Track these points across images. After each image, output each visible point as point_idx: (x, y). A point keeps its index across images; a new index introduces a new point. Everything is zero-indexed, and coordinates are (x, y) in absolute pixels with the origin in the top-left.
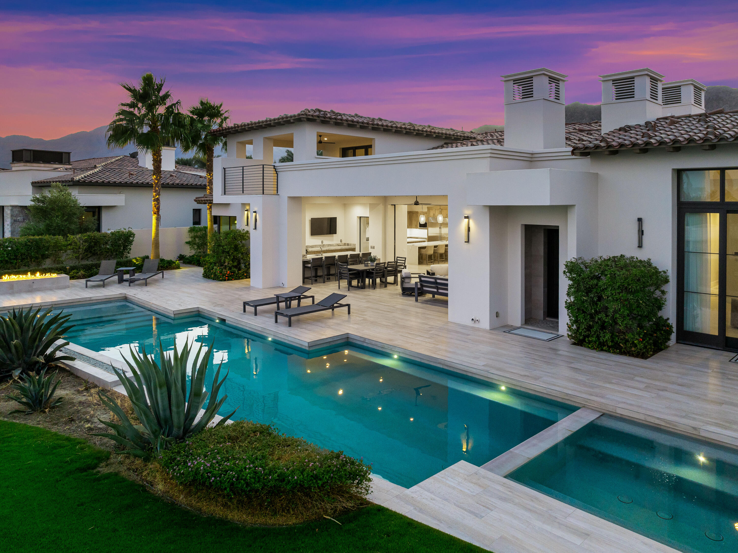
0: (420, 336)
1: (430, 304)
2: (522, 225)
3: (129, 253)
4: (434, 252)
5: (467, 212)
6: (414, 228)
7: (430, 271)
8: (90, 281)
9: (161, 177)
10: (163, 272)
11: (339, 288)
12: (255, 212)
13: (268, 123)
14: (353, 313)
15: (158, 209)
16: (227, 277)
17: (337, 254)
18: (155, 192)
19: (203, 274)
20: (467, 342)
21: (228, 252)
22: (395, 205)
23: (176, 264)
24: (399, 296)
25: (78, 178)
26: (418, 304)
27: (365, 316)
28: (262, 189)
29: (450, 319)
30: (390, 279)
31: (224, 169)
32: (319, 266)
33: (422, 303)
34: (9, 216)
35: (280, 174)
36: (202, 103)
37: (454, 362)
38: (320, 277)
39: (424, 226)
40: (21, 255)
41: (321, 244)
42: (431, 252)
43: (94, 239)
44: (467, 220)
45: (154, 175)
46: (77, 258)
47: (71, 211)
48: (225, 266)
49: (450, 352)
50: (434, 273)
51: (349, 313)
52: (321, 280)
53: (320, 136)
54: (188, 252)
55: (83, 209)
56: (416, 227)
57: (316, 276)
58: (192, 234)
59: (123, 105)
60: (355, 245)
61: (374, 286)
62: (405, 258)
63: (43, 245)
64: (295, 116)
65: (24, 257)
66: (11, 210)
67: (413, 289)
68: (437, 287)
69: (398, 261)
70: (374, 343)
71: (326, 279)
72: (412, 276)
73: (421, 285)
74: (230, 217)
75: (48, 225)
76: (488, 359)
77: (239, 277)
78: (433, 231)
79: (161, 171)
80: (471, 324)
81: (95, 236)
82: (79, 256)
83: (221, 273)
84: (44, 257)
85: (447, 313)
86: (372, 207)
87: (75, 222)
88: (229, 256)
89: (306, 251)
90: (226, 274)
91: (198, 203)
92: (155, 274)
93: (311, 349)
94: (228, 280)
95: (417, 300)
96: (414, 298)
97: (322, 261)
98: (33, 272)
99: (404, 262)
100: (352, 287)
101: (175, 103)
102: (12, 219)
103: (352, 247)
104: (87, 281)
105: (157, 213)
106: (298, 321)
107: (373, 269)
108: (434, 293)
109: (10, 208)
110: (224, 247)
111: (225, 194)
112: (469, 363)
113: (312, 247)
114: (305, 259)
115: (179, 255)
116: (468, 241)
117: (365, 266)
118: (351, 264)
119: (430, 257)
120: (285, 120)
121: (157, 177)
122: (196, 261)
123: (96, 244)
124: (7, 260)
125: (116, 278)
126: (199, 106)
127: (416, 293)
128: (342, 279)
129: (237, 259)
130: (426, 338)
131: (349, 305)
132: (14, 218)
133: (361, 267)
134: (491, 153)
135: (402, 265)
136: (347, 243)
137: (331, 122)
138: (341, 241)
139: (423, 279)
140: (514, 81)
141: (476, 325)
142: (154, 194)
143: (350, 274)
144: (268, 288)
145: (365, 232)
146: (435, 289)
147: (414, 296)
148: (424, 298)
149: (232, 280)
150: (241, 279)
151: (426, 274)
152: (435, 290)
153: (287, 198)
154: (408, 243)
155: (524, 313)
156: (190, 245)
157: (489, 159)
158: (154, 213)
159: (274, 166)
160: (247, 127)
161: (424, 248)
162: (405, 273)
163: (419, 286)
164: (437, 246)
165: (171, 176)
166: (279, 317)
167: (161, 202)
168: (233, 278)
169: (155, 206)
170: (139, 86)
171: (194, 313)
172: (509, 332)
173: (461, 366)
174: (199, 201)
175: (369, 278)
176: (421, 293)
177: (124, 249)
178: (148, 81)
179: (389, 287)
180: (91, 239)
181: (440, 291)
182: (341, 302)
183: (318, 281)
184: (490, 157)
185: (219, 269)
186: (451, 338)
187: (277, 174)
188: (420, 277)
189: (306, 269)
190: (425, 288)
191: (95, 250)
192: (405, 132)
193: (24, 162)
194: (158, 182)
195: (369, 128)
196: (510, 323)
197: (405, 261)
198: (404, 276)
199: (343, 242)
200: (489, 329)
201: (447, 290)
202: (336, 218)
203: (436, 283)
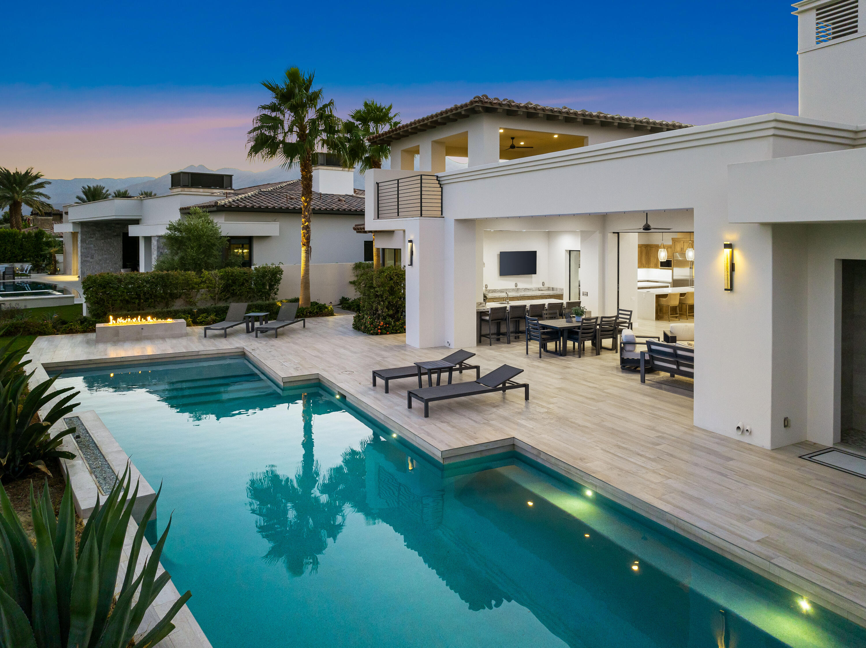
0: (639, 454)
1: (666, 390)
2: (837, 260)
3: (276, 294)
4: (679, 303)
5: (730, 237)
6: (652, 267)
7: (669, 335)
8: (209, 329)
9: (311, 199)
10: (304, 320)
11: (527, 353)
12: (411, 241)
13: (435, 119)
14: (534, 398)
15: (308, 239)
16: (380, 329)
17: (528, 303)
18: (304, 218)
19: (353, 325)
20: (726, 476)
21: (382, 296)
22: (618, 233)
23: (328, 310)
24: (615, 372)
25: (223, 202)
26: (645, 388)
27: (551, 406)
28: (419, 208)
29: (697, 422)
30: (607, 342)
31: (378, 184)
32: (502, 319)
33: (651, 385)
34: (156, 248)
35: (445, 188)
36: (366, 105)
37: (697, 524)
38: (504, 334)
39: (667, 264)
40: (145, 294)
41: (514, 287)
42: (675, 302)
43: (232, 276)
44: (728, 251)
45: (303, 196)
46: (213, 298)
47: (208, 241)
48: (379, 314)
49: (692, 498)
50: (675, 337)
51: (527, 398)
52: (505, 339)
53: (513, 138)
54: (353, 294)
55: (226, 239)
56: (656, 267)
57: (499, 333)
58: (359, 272)
59: (264, 108)
60: (562, 290)
61: (580, 352)
62: (631, 312)
63: (171, 282)
64: (466, 105)
65: (147, 296)
66: (158, 241)
67: (638, 361)
68: (677, 362)
69: (620, 316)
70: (553, 460)
71: (512, 338)
72: (638, 340)
73: (651, 356)
74: (395, 249)
75: (182, 258)
76: (771, 524)
77: (397, 330)
78: (681, 273)
79: (311, 192)
80: (736, 436)
81: (234, 273)
82: (215, 296)
83: (372, 323)
84: (174, 297)
85: (692, 409)
86: (585, 235)
87: (214, 255)
88: (383, 301)
89: (485, 296)
90: (379, 325)
91: (357, 232)
92: (291, 322)
93: (447, 463)
94: (382, 334)
95: (643, 381)
96: (638, 377)
97: (505, 312)
98: (144, 316)
99: (628, 317)
100: (547, 351)
101: (327, 103)
102: (158, 251)
103: (558, 292)
104: (206, 329)
105: (307, 244)
106: (441, 408)
107: (579, 327)
108: (673, 372)
109: (157, 238)
110: (376, 289)
111: (378, 218)
112: (728, 530)
113: (494, 291)
114: (482, 309)
115: (341, 298)
116: (731, 289)
117: (567, 322)
118: (547, 318)
119: (674, 310)
120: (454, 112)
121: (306, 199)
122: (355, 306)
123: (234, 282)
124: (128, 300)
125: (244, 326)
126: (362, 108)
127: (642, 368)
128: (530, 339)
129: (393, 306)
130: (650, 459)
131: (526, 386)
132: (161, 250)
133: (560, 323)
134: (775, 128)
135: (625, 322)
136: (551, 286)
137: (519, 113)
138: (543, 284)
139: (653, 347)
140: (817, 10)
141: (746, 439)
142: (303, 220)
143: (544, 332)
144: (425, 349)
145: (577, 272)
146: (674, 364)
147: (639, 372)
148: (657, 377)
149: (386, 334)
150: (399, 333)
151: (662, 339)
152: (675, 367)
153: (454, 220)
154: (639, 288)
155: (839, 418)
156: (355, 285)
157: (771, 139)
158: (303, 245)
159: (437, 176)
160: (409, 127)
161: (665, 296)
162: (626, 336)
163: (647, 357)
164: (685, 294)
165: (339, 201)
166: (414, 400)
167: (311, 231)
168: (387, 331)
169: (304, 236)
170: (282, 83)
171: (313, 382)
172: (810, 459)
173: (712, 537)
174: (358, 229)
175: (575, 340)
176: (651, 369)
177: (270, 290)
178: (293, 76)
179: (605, 355)
180: (228, 275)
181: (682, 368)
182: (514, 379)
183: (501, 341)
184: (774, 135)
185: (370, 318)
186: (696, 465)
187: (442, 188)
188: (649, 344)
189: (483, 323)
190: (657, 363)
191: (233, 290)
192: (633, 126)
193: (181, 187)
194: (307, 206)
195: (578, 120)
196: (812, 437)
197: (630, 315)
198: (624, 341)
199: (547, 285)
200: (769, 448)
201: (692, 367)
202: (536, 252)
203: (675, 355)
